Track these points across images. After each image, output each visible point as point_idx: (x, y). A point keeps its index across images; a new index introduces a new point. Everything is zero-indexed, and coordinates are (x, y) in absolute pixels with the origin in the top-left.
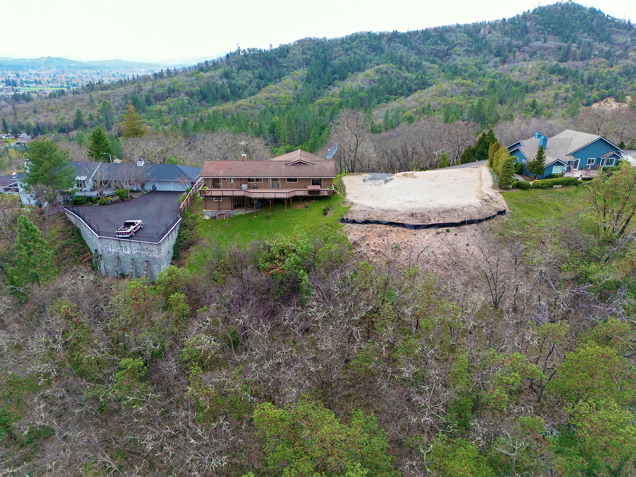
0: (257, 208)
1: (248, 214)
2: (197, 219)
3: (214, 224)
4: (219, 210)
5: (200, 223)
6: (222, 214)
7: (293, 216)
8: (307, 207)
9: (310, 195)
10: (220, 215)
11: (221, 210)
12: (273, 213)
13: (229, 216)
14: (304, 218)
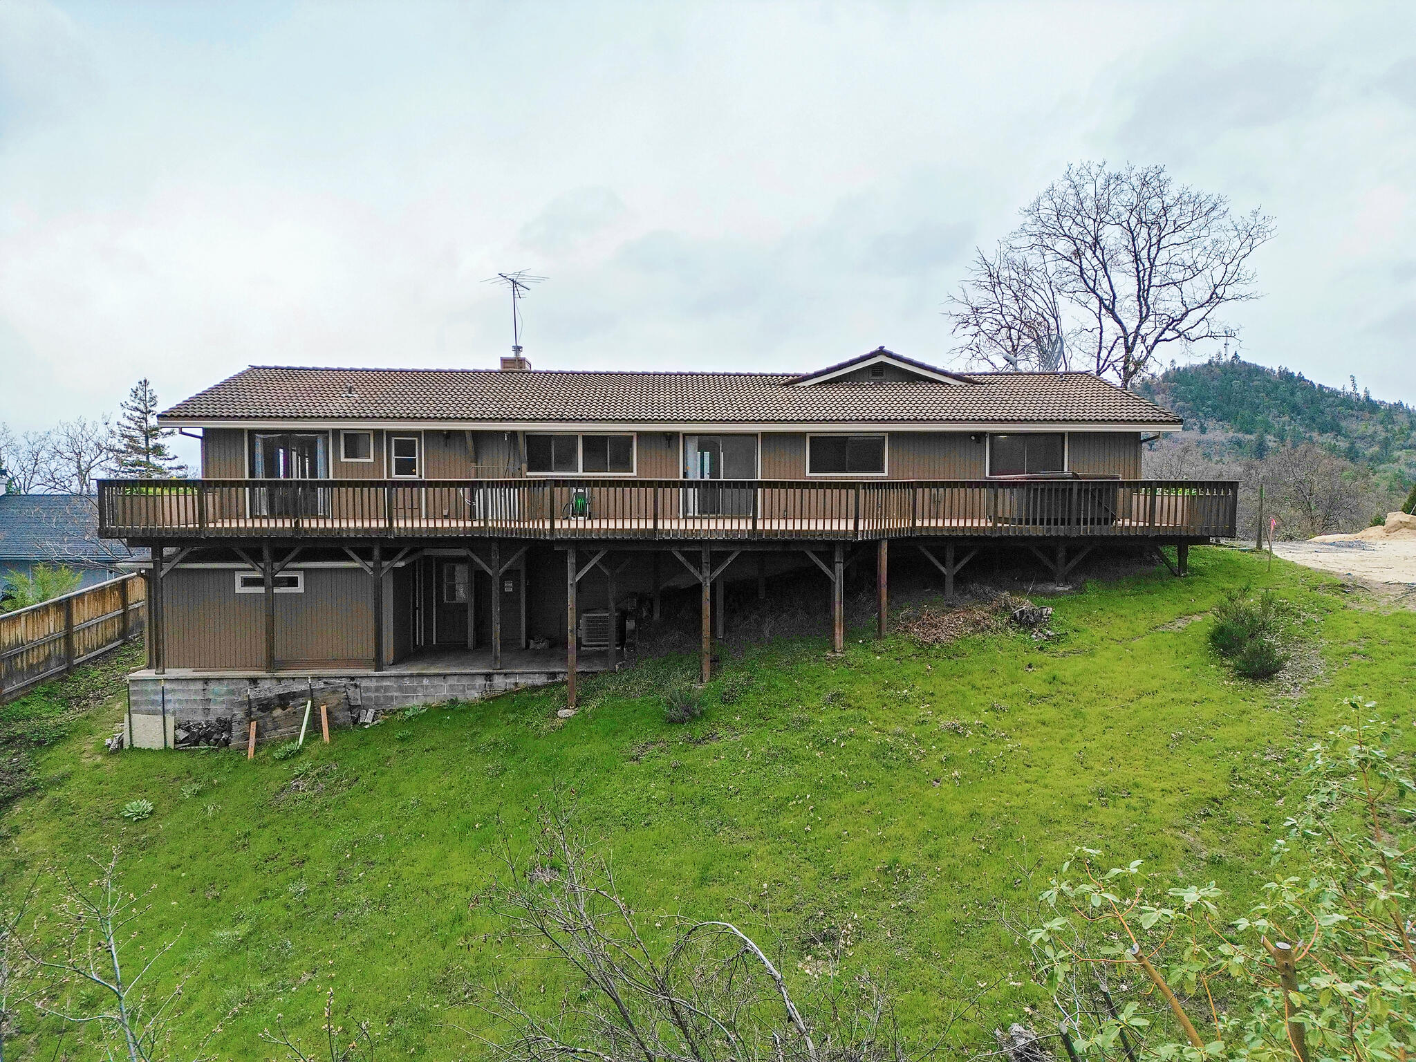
0: (581, 658)
1: (507, 694)
2: (60, 751)
3: (187, 792)
4: (272, 663)
5: (60, 782)
6: (284, 700)
7: (929, 697)
8: (1026, 623)
9: (1039, 531)
10: (266, 706)
11: (284, 665)
12: (730, 677)
13: (343, 716)
14: (1048, 712)
